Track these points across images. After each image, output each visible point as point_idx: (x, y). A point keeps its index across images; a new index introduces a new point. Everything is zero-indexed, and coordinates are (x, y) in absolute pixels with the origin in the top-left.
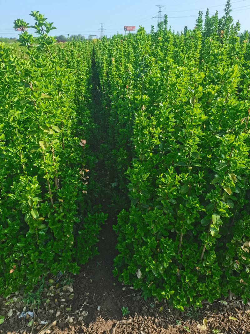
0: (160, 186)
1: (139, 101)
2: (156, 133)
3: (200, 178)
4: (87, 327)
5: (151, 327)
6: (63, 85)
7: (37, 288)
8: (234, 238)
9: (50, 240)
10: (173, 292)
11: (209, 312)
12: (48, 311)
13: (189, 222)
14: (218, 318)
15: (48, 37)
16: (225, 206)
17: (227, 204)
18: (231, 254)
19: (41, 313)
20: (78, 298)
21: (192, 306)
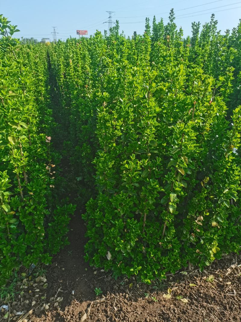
0: (124, 172)
1: (101, 97)
2: (118, 126)
3: (158, 163)
4: (64, 310)
5: (123, 302)
6: (28, 84)
7: (10, 282)
8: (189, 214)
9: (21, 234)
10: (140, 267)
11: (172, 283)
12: (23, 302)
13: (151, 202)
14: (180, 286)
15: (12, 39)
16: (180, 185)
17: (181, 184)
18: (187, 228)
19: (16, 305)
20: (52, 286)
21: (157, 279)
